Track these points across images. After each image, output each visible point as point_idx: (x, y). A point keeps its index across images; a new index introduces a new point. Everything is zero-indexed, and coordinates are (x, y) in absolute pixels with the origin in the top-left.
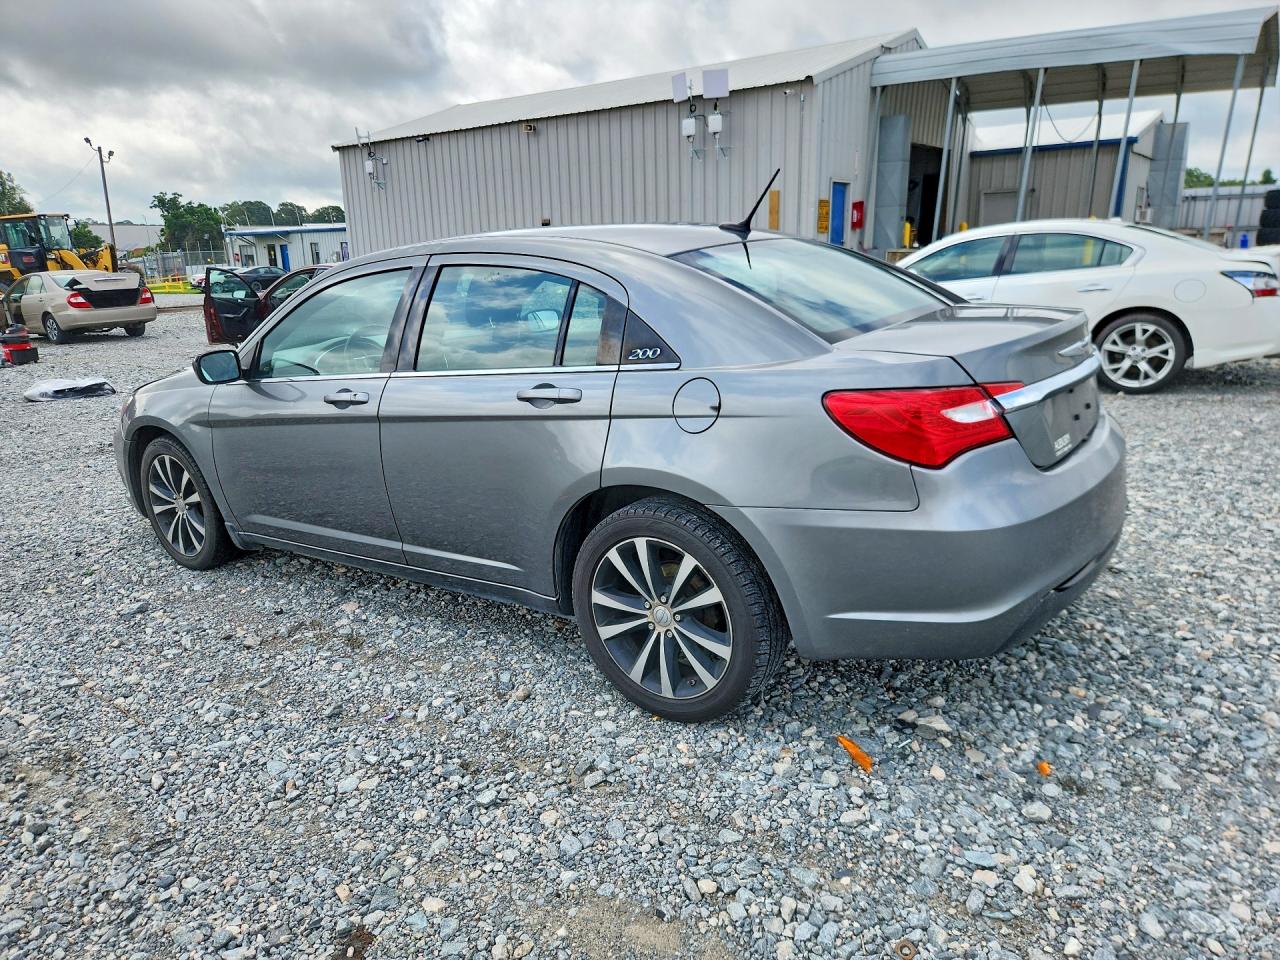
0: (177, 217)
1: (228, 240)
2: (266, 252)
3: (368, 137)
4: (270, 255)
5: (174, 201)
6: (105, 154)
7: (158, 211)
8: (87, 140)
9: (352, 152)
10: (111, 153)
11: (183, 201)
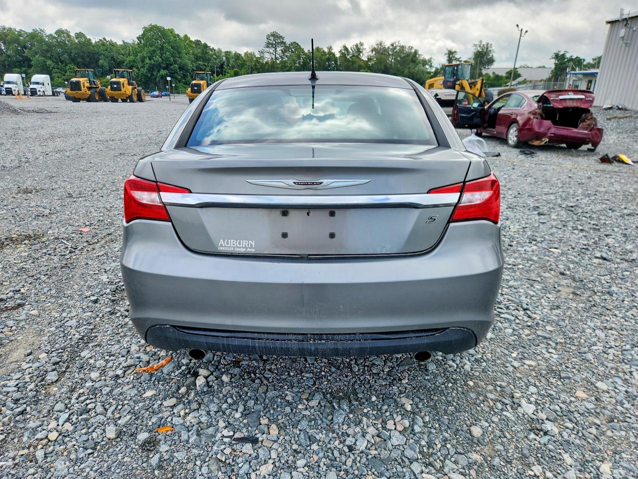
0: (561, 64)
1: (568, 76)
2: (586, 83)
3: (628, 15)
4: (588, 85)
5: (563, 55)
6: (524, 32)
7: (554, 61)
8: (517, 26)
9: (617, 24)
10: (526, 32)
11: (568, 56)
